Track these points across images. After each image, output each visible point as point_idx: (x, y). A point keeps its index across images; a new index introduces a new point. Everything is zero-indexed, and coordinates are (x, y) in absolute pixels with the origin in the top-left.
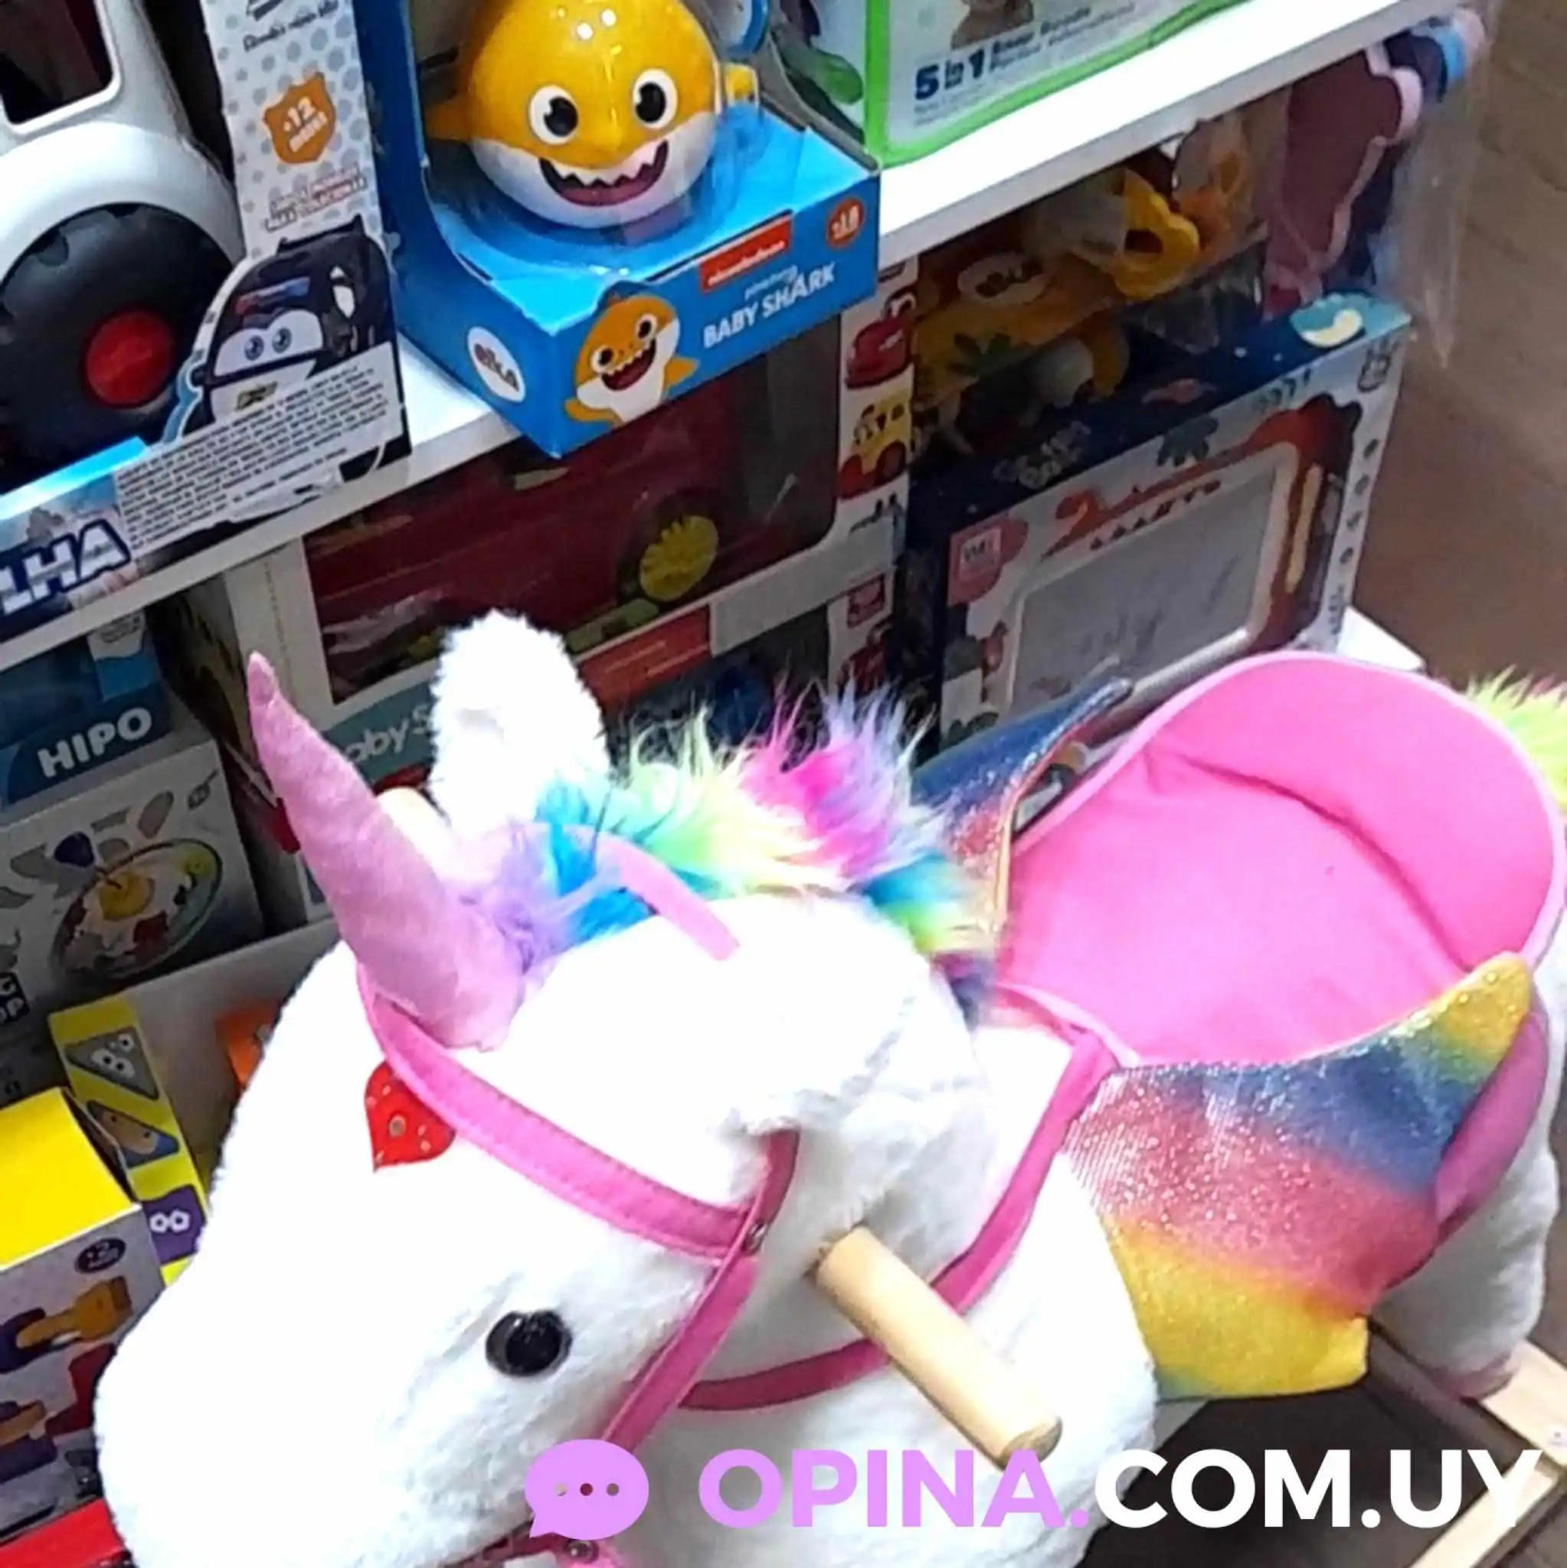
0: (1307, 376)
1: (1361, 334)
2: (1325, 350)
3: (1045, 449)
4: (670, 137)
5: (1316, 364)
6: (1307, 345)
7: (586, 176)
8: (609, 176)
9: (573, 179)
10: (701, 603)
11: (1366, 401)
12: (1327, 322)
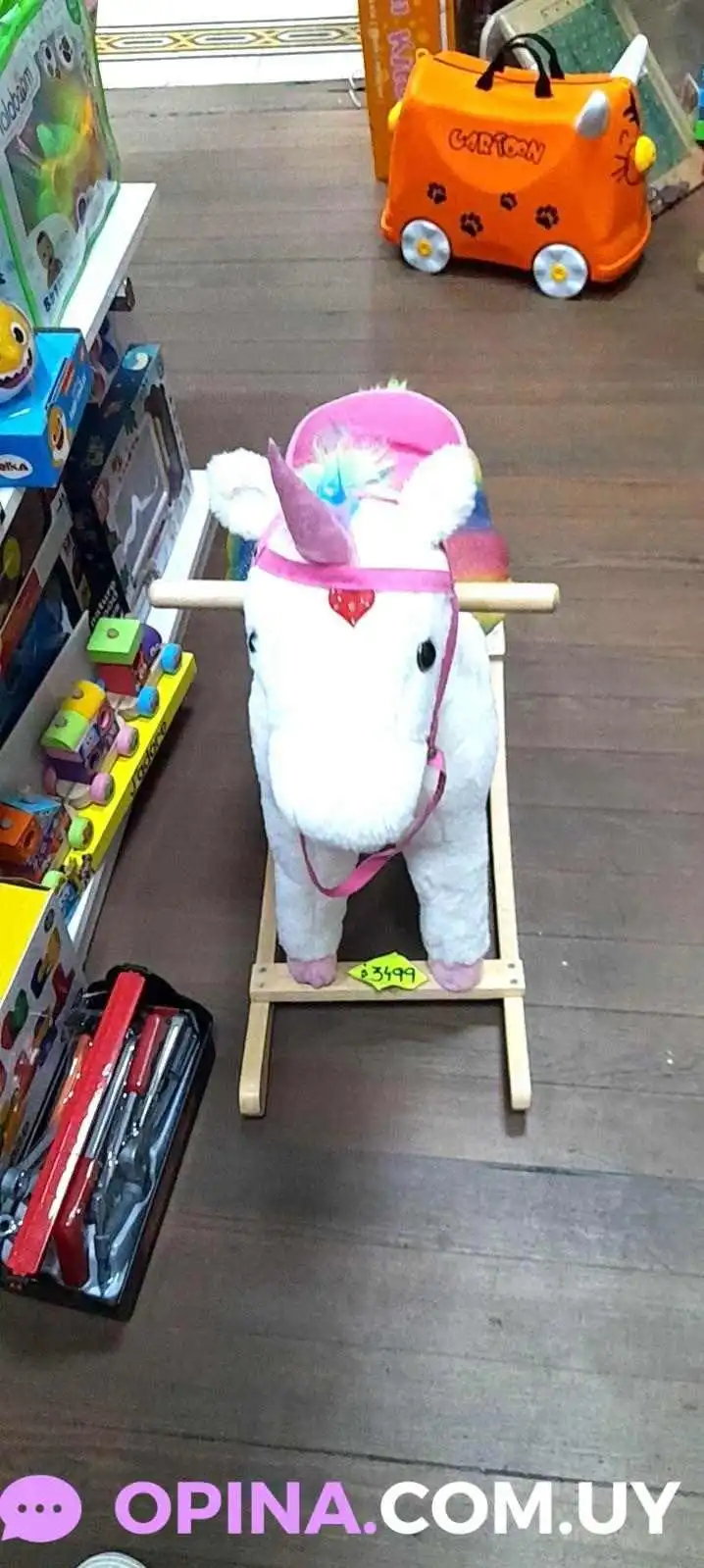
0: (147, 381)
1: (150, 359)
2: (145, 369)
3: (91, 451)
4: (29, 346)
5: (147, 374)
6: (136, 372)
7: (11, 375)
8: (19, 371)
9: (7, 378)
10: (31, 569)
11: (163, 382)
12: (136, 361)
